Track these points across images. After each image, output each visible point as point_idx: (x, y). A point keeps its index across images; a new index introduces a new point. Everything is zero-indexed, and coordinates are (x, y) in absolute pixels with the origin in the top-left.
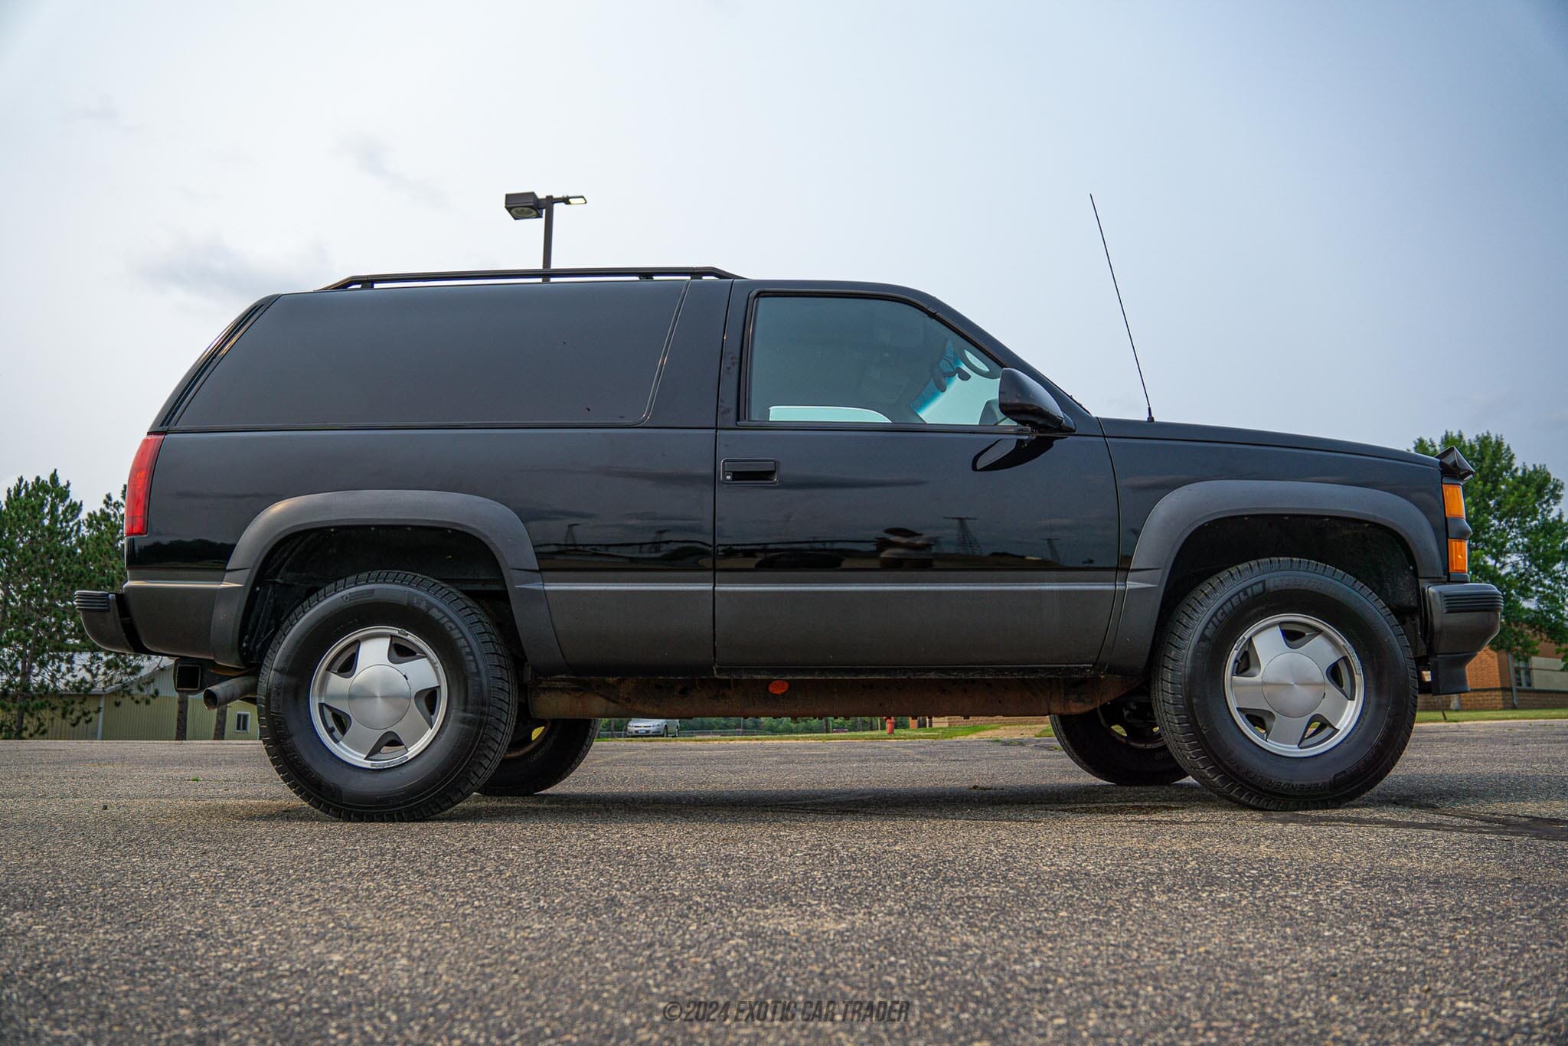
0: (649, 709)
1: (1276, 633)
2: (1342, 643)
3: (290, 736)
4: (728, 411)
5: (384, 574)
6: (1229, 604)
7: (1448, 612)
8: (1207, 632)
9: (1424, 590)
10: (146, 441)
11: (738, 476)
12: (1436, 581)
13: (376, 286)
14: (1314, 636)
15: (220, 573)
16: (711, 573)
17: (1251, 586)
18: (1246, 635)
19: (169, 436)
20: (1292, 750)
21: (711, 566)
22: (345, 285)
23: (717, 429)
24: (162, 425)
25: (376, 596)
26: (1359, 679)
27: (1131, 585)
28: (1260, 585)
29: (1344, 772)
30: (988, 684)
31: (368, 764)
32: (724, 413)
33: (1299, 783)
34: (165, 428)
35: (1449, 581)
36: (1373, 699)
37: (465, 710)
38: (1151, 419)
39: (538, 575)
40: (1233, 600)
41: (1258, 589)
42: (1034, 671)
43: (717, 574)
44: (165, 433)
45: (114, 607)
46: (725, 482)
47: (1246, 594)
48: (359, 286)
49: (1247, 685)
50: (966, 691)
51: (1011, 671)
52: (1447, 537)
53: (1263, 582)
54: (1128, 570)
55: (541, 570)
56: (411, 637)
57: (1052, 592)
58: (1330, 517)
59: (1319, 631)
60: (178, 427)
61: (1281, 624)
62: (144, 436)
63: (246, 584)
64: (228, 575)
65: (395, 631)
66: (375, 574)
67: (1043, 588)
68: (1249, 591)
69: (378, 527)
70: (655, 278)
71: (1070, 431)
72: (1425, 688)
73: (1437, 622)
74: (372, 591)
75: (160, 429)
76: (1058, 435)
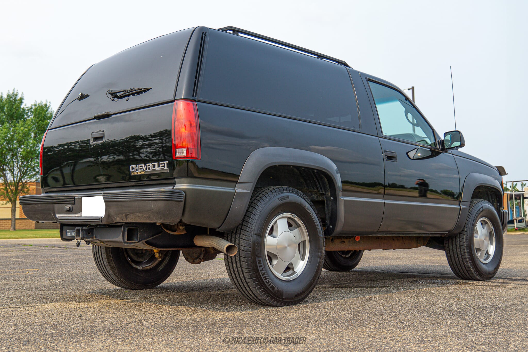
2: (492, 227)
6: (477, 214)
8: (474, 223)
13: (240, 34)
15: (234, 184)
17: (480, 208)
21: (383, 193)
22: (227, 30)
23: (378, 137)
25: (290, 199)
26: (494, 239)
31: (284, 278)
32: (378, 130)
39: (341, 193)
46: (386, 160)
47: (480, 211)
48: (232, 32)
55: (343, 191)
56: (297, 218)
63: (251, 191)
64: (238, 185)
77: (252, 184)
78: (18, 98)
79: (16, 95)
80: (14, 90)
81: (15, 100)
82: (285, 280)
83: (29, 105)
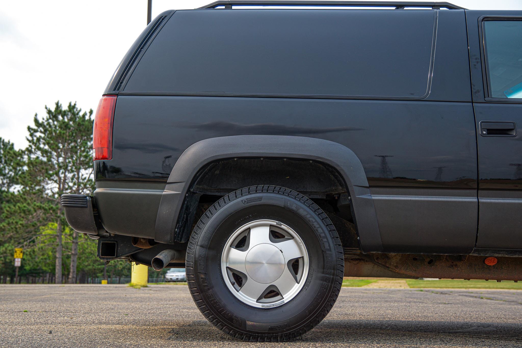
0: (409, 273)
3: (212, 288)
4: (478, 91)
5: (266, 187)
10: (101, 100)
11: (491, 132)
13: (234, 7)
15: (163, 185)
16: (476, 191)
19: (119, 97)
21: (476, 187)
22: (213, 6)
23: (472, 103)
24: (115, 90)
25: (263, 202)
31: (259, 305)
32: (476, 92)
34: (116, 92)
37: (323, 273)
39: (368, 190)
43: (479, 191)
44: (117, 95)
45: (90, 205)
46: (483, 135)
48: (224, 7)
55: (370, 187)
56: (284, 226)
60: (125, 92)
62: (101, 97)
63: (182, 192)
64: (167, 186)
65: (274, 223)
66: (260, 187)
69: (265, 158)
70: (405, 8)
74: (260, 199)
75: (114, 92)
77: (184, 184)
82: (261, 307)
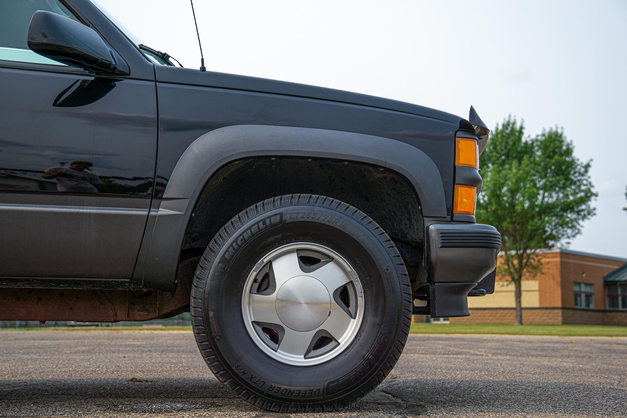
1: (293, 259)
2: (349, 270)
6: (249, 231)
7: (442, 247)
8: (226, 256)
9: (428, 228)
12: (439, 220)
14: (326, 263)
17: (270, 217)
18: (266, 259)
20: (298, 360)
26: (361, 301)
27: (162, 211)
28: (279, 216)
29: (337, 380)
30: (62, 294)
33: (297, 388)
35: (452, 220)
36: (370, 319)
38: (203, 69)
40: (253, 228)
41: (277, 219)
42: (77, 283)
47: (264, 223)
49: (263, 302)
50: (40, 299)
51: (58, 283)
52: (454, 183)
53: (281, 214)
54: (161, 198)
57: (90, 214)
58: (350, 161)
59: (331, 259)
61: (298, 250)
67: (81, 211)
68: (268, 221)
71: (125, 75)
72: (418, 311)
73: (433, 255)
76: (118, 77)
78: (518, 127)
79: (514, 124)
80: (510, 116)
81: (513, 130)
83: (533, 137)
